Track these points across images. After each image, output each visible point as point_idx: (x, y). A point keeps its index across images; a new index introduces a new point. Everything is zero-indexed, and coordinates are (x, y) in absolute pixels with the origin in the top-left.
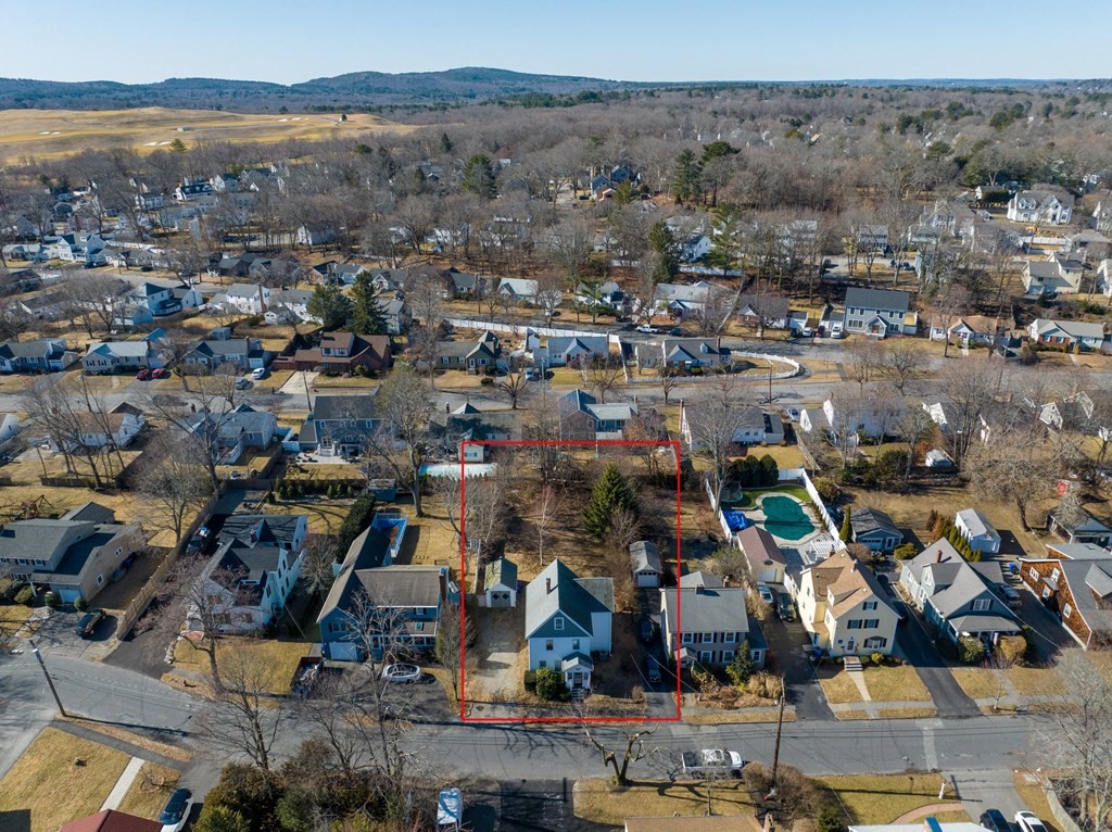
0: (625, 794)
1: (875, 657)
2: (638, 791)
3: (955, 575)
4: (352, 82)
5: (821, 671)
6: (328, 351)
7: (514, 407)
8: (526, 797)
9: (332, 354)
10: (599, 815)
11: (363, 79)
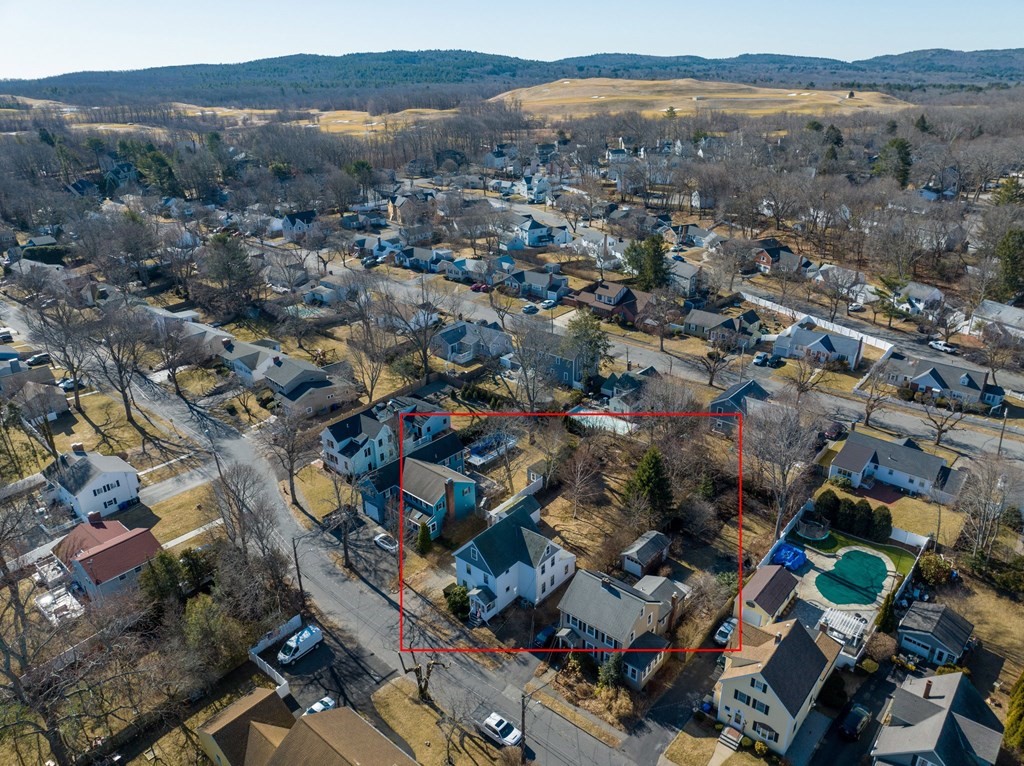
0: (416, 706)
1: (758, 746)
2: (426, 710)
3: (925, 718)
4: (915, 60)
5: (693, 726)
6: (600, 297)
7: (711, 384)
8: (359, 665)
9: (603, 300)
10: (384, 707)
11: (928, 56)
